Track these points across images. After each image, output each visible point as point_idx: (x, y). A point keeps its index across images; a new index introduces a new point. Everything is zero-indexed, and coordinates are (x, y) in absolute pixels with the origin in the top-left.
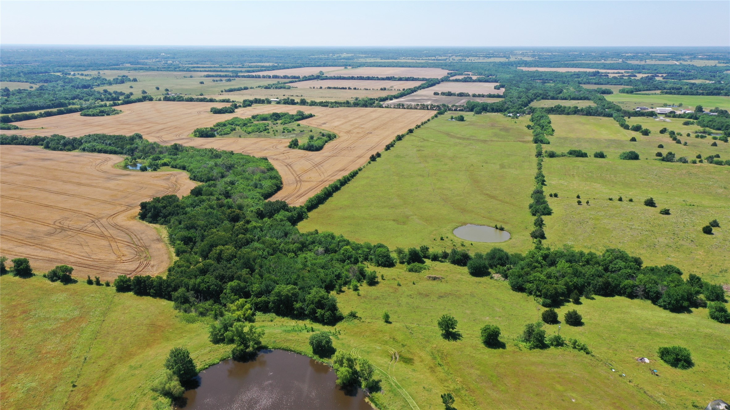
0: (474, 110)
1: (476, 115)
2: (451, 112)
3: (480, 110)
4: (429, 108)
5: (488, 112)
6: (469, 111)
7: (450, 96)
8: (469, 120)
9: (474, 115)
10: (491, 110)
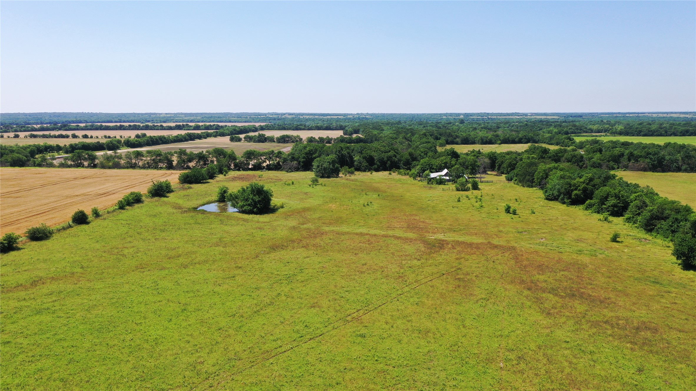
0: (315, 164)
1: (321, 180)
2: (242, 173)
3: (333, 162)
4: (175, 163)
5: (358, 169)
6: (297, 169)
7: (263, 142)
8: (294, 204)
9: (315, 182)
10: (365, 164)
